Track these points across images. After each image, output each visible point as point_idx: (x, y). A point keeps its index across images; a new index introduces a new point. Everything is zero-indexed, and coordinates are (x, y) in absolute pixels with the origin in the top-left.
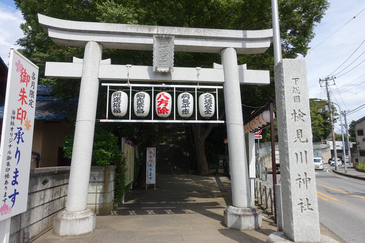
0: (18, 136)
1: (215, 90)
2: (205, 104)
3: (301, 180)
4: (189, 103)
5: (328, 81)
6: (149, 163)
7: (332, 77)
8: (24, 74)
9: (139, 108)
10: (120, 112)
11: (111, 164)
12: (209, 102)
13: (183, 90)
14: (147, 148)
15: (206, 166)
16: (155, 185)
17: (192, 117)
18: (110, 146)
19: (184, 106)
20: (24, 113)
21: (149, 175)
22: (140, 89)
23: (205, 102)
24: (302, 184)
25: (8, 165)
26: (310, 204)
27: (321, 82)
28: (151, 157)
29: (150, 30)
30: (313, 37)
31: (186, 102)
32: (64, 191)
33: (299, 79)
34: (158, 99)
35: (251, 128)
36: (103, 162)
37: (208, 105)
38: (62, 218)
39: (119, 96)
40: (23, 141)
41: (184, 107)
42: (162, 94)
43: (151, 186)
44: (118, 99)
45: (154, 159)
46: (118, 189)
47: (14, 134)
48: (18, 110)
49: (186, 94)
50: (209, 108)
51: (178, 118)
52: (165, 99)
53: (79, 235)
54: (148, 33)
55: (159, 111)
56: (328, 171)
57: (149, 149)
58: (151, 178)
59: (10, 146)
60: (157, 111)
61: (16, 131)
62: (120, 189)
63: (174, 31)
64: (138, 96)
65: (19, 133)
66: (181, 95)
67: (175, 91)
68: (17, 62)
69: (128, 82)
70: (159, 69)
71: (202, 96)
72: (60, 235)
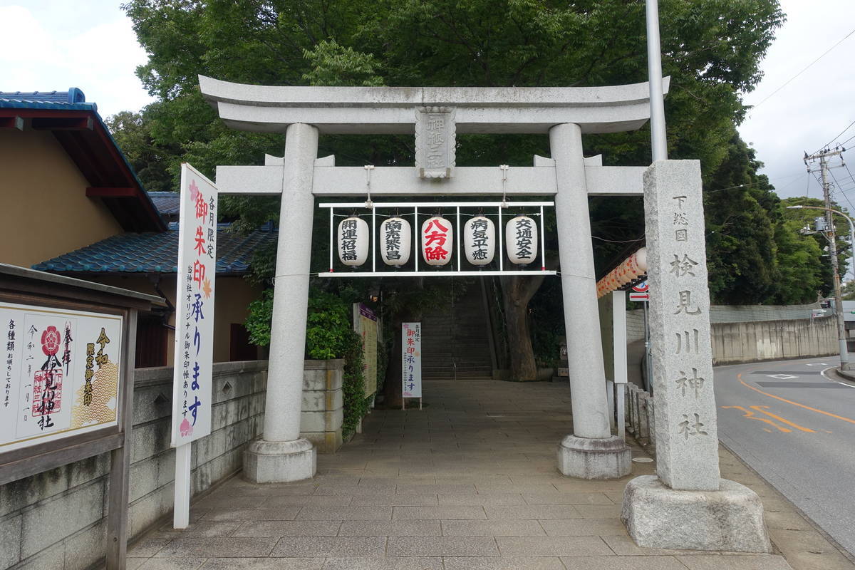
0: (196, 309)
1: (537, 209)
2: (518, 238)
3: (686, 382)
4: (487, 238)
5: (826, 159)
6: (409, 354)
7: (837, 148)
8: (200, 203)
9: (390, 250)
10: (355, 259)
11: (338, 357)
12: (525, 235)
13: (476, 211)
14: (403, 324)
15: (530, 363)
16: (421, 401)
17: (493, 265)
18: (335, 322)
19: (477, 243)
20: (202, 268)
21: (408, 378)
22: (393, 212)
23: (518, 235)
24: (688, 388)
25: (187, 355)
26: (702, 425)
27: (808, 161)
28: (410, 342)
29: (407, 96)
30: (758, 80)
31: (480, 237)
32: (253, 405)
33: (685, 197)
34: (426, 231)
35: (619, 281)
36: (322, 351)
37: (524, 240)
38: (259, 452)
39: (352, 228)
40: (202, 318)
41: (476, 245)
42: (435, 221)
43: (413, 403)
44: (351, 234)
45: (418, 346)
46: (351, 404)
47: (191, 305)
48: (195, 264)
49: (480, 220)
50: (525, 246)
51: (467, 266)
52: (440, 232)
53: (290, 482)
54: (405, 102)
55: (429, 254)
56: (824, 373)
57: (406, 327)
58: (412, 385)
59: (188, 325)
60: (425, 254)
61: (193, 300)
62: (354, 405)
63: (455, 95)
64: (388, 226)
65: (198, 303)
66: (470, 222)
67: (458, 214)
68: (191, 184)
69: (369, 199)
70: (428, 174)
71: (513, 224)
72: (258, 482)
